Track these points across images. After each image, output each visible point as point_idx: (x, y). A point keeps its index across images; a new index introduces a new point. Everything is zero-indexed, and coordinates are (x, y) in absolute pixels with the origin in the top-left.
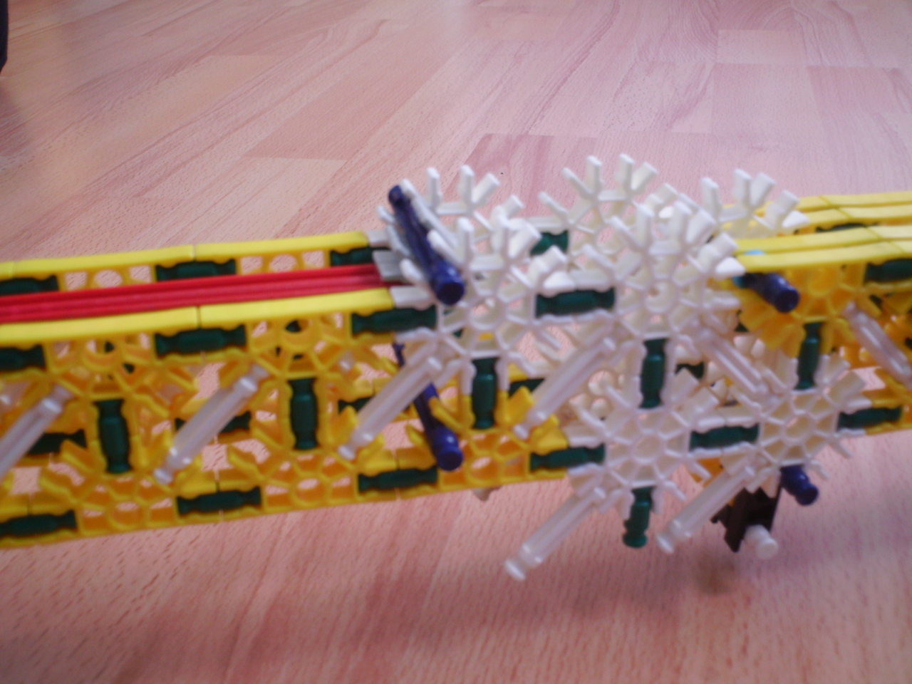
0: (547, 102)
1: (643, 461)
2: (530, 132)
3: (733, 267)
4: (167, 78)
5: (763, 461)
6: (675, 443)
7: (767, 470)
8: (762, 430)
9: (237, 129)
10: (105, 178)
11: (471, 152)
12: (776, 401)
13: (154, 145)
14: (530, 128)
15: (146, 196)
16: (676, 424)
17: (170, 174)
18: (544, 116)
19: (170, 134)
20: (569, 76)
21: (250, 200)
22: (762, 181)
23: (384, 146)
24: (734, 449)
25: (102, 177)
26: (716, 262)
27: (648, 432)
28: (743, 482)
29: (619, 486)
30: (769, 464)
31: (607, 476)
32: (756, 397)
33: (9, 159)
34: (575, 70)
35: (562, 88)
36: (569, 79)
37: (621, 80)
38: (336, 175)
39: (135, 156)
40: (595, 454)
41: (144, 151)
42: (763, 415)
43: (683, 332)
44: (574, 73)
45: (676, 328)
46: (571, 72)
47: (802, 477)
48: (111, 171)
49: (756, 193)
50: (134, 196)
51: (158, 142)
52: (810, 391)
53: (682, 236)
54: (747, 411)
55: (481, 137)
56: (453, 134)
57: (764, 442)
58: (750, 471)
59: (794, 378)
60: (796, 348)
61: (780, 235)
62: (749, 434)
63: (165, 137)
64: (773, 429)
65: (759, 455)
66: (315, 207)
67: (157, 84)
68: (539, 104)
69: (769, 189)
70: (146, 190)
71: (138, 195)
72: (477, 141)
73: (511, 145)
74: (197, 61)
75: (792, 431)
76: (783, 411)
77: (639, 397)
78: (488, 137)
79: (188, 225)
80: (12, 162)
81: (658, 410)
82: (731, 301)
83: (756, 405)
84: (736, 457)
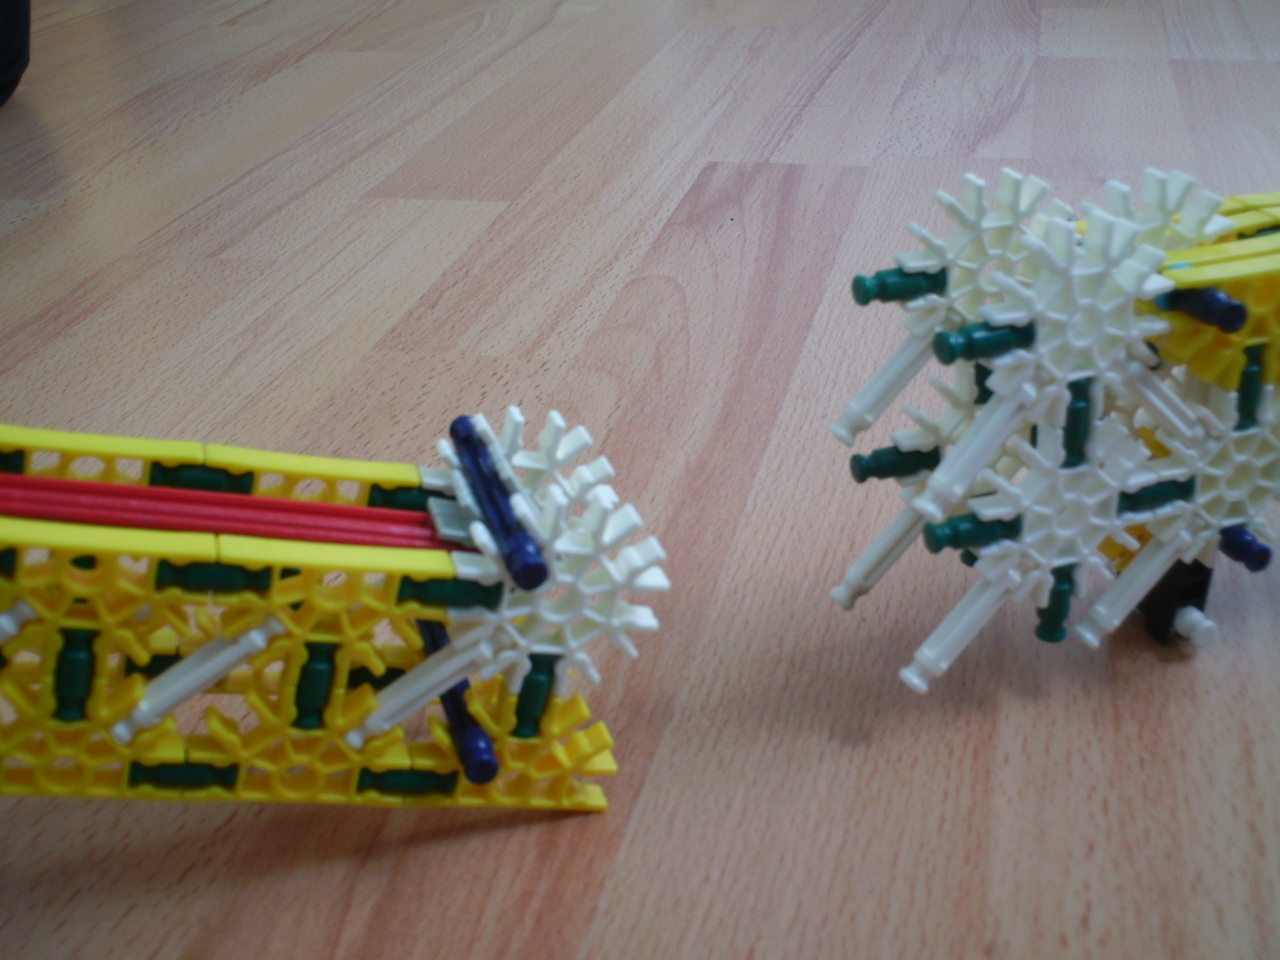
0: (796, 116)
1: (1064, 533)
2: (773, 160)
3: (1158, 284)
4: (255, 85)
5: (1201, 522)
6: (1102, 509)
7: (1206, 534)
8: (1199, 483)
9: (353, 158)
10: (166, 230)
11: (687, 188)
12: (1213, 446)
13: (236, 182)
14: (772, 154)
15: (223, 256)
16: (1101, 485)
17: (259, 224)
18: (792, 136)
19: (258, 167)
20: (828, 77)
21: (371, 261)
22: (1177, 180)
23: (564, 181)
24: (1166, 510)
25: (163, 229)
26: (1143, 278)
27: (1069, 496)
28: (1179, 551)
29: (1037, 566)
30: (1207, 526)
31: (1024, 555)
32: (1191, 443)
33: (31, 204)
34: (835, 68)
35: (817, 95)
36: (828, 82)
37: (902, 82)
38: (494, 223)
39: (210, 198)
40: (1010, 528)
41: (222, 191)
42: (1200, 465)
43: (1110, 369)
44: (835, 72)
45: (1102, 364)
46: (831, 71)
47: (1249, 538)
48: (174, 221)
49: (1173, 194)
50: (207, 257)
51: (242, 177)
52: (1252, 431)
53: (1105, 251)
54: (1180, 461)
55: (701, 167)
56: (662, 162)
57: (1202, 498)
58: (1186, 536)
59: (1233, 415)
60: (1235, 379)
61: (1201, 245)
62: (1182, 490)
63: (252, 170)
64: (1211, 482)
65: (1196, 515)
66: (465, 270)
67: (242, 94)
68: (785, 119)
69: (1189, 189)
70: (224, 247)
71: (213, 255)
72: (697, 173)
73: (745, 178)
74: (297, 62)
75: (1232, 483)
76: (1220, 459)
77: (1062, 454)
78: (713, 167)
79: (284, 298)
80: (36, 209)
81: (1082, 469)
82: (1159, 325)
83: (1191, 452)
84: (1169, 521)
